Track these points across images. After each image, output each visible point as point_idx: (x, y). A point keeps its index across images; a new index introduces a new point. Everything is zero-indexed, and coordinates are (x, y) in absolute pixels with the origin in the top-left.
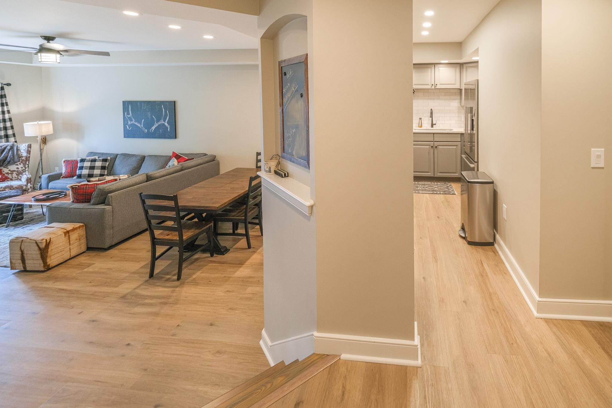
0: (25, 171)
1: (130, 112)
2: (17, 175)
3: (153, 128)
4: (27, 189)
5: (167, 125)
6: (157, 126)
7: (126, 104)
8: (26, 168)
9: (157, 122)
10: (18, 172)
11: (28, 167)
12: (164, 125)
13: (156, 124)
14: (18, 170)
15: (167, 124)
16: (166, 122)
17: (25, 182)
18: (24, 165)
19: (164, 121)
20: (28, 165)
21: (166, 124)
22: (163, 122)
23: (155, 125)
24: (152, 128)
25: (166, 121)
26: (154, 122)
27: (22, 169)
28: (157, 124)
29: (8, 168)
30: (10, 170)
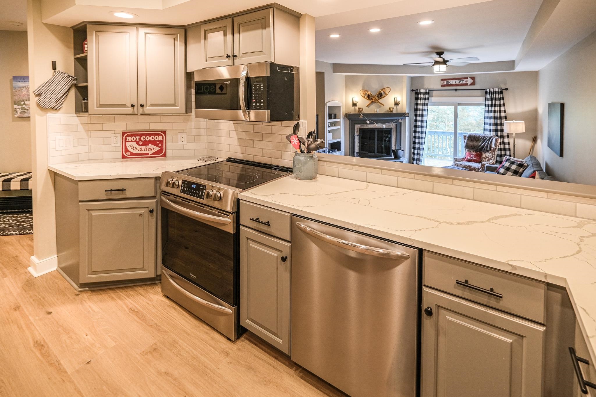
0: (492, 159)
8: (493, 157)
18: (492, 154)
29: (485, 154)
30: (485, 156)
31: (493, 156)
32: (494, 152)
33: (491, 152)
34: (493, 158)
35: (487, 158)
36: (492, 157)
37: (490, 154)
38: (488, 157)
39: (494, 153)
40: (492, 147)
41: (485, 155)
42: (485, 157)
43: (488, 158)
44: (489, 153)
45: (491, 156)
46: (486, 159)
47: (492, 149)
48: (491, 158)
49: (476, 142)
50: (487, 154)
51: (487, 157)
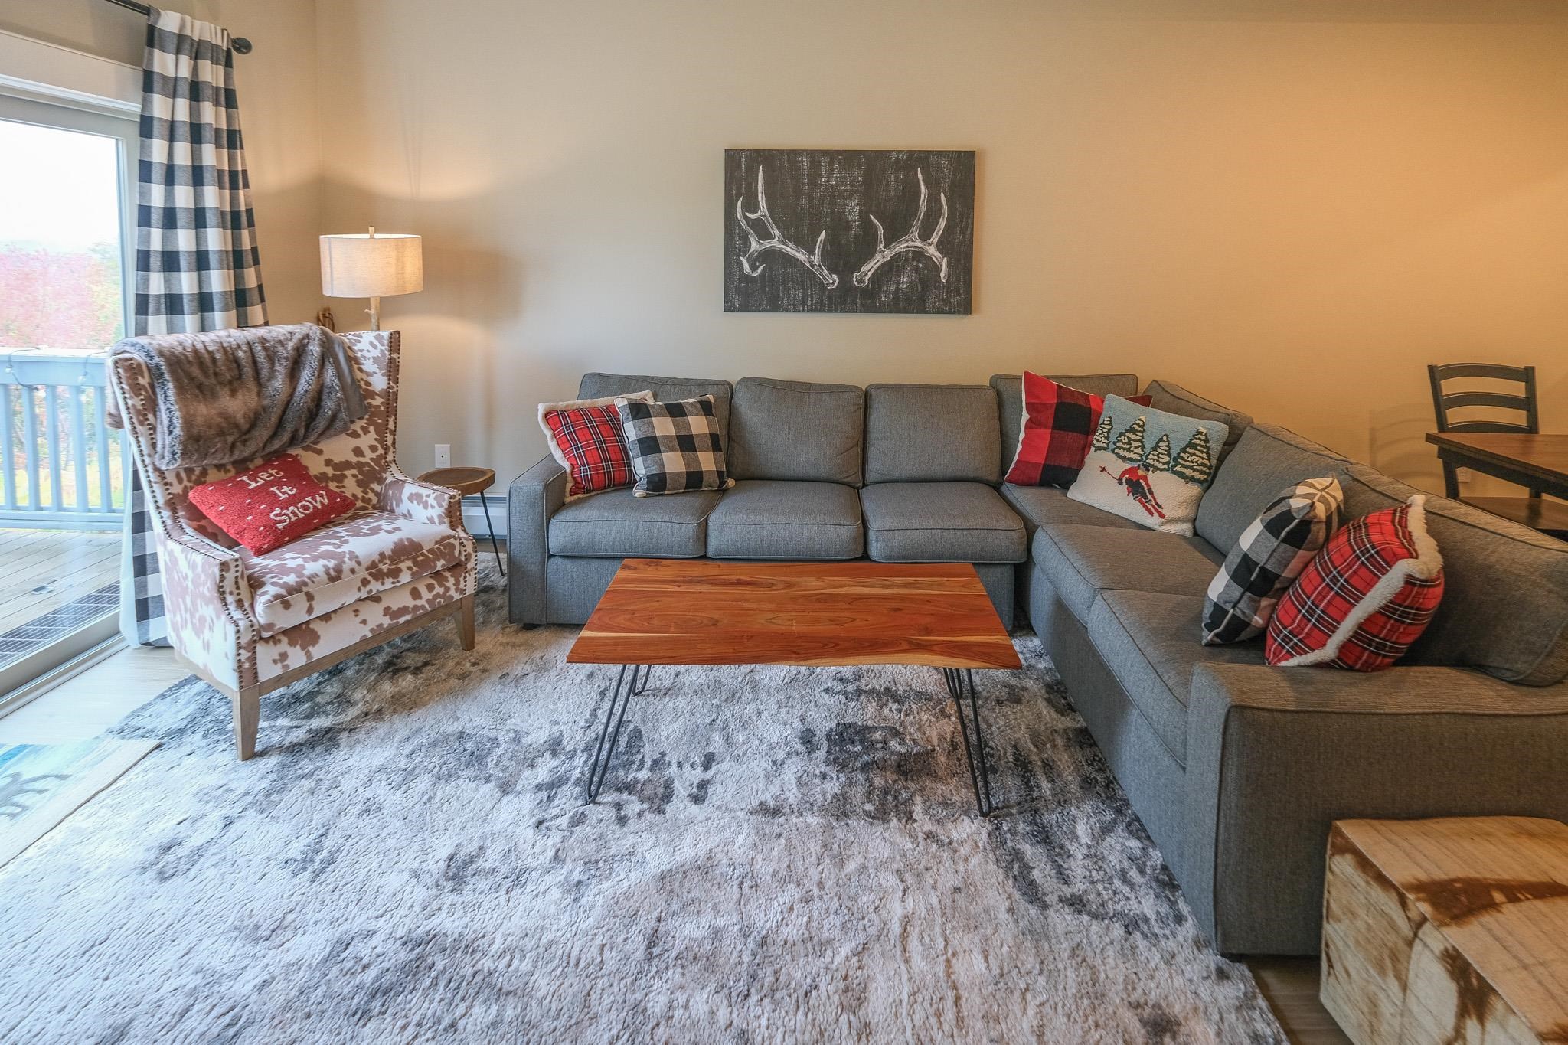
0: (388, 464)
1: (761, 199)
2: (360, 484)
3: (870, 268)
4: (463, 559)
5: (938, 255)
6: (888, 258)
7: (740, 161)
8: (386, 449)
9: (891, 239)
10: (361, 472)
11: (394, 443)
12: (919, 255)
13: (883, 252)
14: (361, 459)
15: (940, 250)
16: (930, 244)
17: (441, 522)
18: (381, 433)
19: (925, 237)
20: (393, 433)
21: (932, 251)
22: (919, 244)
23: (878, 257)
24: (864, 269)
25: (935, 239)
26: (875, 242)
27: (374, 456)
28: (887, 251)
29: (320, 452)
30: (328, 462)
31: (389, 439)
32: (391, 420)
33: (371, 422)
34: (390, 457)
35: (348, 473)
36: (381, 451)
37: (371, 438)
38: (354, 459)
39: (391, 425)
40: (372, 394)
41: (326, 456)
42: (330, 471)
43: (360, 466)
44: (355, 435)
45: (373, 448)
46: (340, 479)
47: (378, 401)
48: (380, 457)
49: (233, 393)
50: (339, 448)
51: (347, 465)
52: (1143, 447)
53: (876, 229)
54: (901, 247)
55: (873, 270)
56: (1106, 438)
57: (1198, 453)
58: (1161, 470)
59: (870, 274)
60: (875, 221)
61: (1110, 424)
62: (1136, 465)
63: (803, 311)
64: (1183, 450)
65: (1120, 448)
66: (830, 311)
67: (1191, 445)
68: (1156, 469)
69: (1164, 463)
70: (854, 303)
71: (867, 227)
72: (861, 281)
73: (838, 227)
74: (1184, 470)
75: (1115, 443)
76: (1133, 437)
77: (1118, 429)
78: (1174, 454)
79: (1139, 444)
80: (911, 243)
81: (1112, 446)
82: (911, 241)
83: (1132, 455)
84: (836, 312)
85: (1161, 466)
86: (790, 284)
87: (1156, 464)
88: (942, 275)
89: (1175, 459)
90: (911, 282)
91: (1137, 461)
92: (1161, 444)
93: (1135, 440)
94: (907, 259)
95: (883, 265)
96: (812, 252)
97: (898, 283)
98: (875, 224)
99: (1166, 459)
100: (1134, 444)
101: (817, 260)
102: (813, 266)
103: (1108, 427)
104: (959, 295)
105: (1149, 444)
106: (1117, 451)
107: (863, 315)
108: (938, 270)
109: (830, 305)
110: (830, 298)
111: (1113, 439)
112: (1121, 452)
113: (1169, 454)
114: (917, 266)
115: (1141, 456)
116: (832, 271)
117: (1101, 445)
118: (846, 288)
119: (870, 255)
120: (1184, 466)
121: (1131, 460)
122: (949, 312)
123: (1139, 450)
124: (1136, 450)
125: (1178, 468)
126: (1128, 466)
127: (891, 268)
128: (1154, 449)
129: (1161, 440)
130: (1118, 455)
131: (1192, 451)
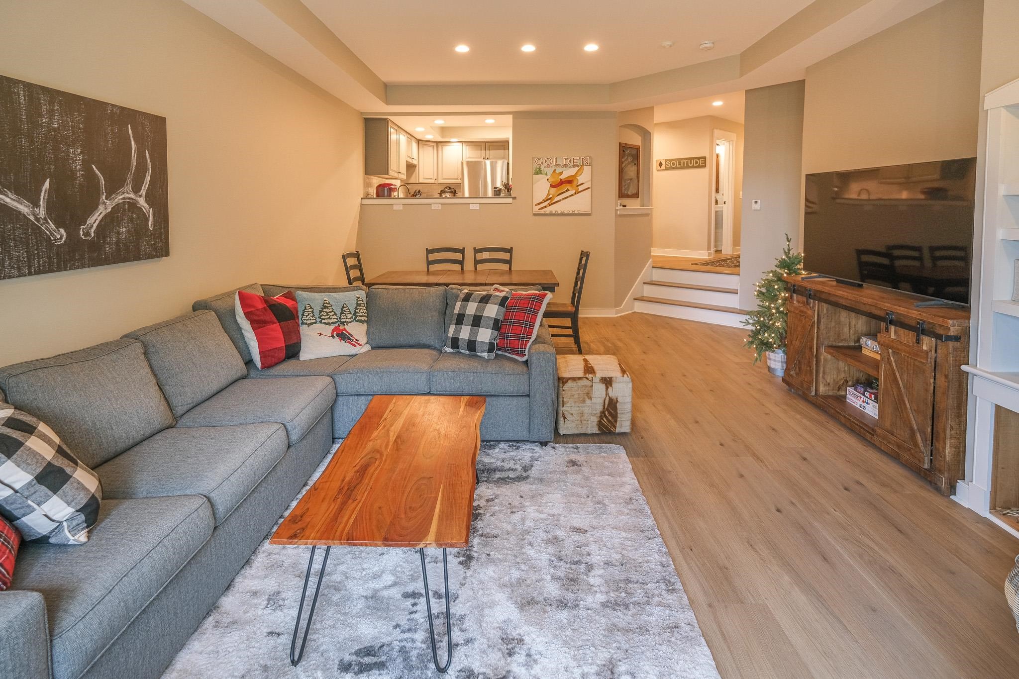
3: (95, 220)
5: (146, 206)
6: (109, 210)
9: (110, 193)
12: (133, 206)
13: (104, 203)
15: (147, 202)
16: (140, 196)
19: (136, 190)
21: (142, 202)
22: (132, 196)
23: (101, 208)
24: (90, 221)
25: (143, 192)
26: (97, 193)
28: (108, 202)
52: (335, 314)
53: (99, 181)
54: (119, 199)
55: (97, 222)
56: (312, 317)
57: (362, 308)
58: (351, 322)
59: (95, 226)
60: (97, 172)
61: (311, 308)
62: (337, 325)
63: (30, 274)
64: (356, 308)
65: (324, 319)
66: (59, 270)
67: (358, 305)
68: (348, 323)
69: (350, 318)
70: (82, 257)
71: (90, 176)
72: (87, 234)
73: (63, 177)
74: (360, 318)
75: (319, 318)
76: (328, 311)
77: (317, 309)
78: (353, 312)
79: (333, 313)
80: (126, 195)
81: (318, 320)
82: (126, 194)
83: (331, 321)
84: (65, 270)
85: (350, 320)
86: (12, 243)
87: (347, 320)
88: (150, 224)
89: (354, 314)
90: (129, 232)
91: (336, 322)
92: (344, 309)
93: (330, 312)
94: (124, 210)
95: (105, 216)
96: (36, 204)
97: (119, 233)
98: (97, 175)
99: (350, 316)
100: (330, 314)
101: (42, 212)
102: (37, 219)
103: (311, 310)
104: (161, 241)
105: (338, 312)
106: (323, 321)
107: (92, 269)
108: (147, 220)
109: (58, 264)
110: (57, 254)
111: (317, 315)
112: (326, 321)
113: (351, 313)
114: (132, 216)
115: (337, 319)
116: (58, 226)
117: (311, 321)
118: (73, 243)
119: (94, 208)
120: (360, 316)
121: (333, 323)
122: (156, 256)
123: (335, 317)
124: (333, 317)
125: (358, 318)
126: (333, 327)
127: (110, 220)
128: (342, 313)
129: (343, 307)
130: (325, 323)
131: (360, 308)
